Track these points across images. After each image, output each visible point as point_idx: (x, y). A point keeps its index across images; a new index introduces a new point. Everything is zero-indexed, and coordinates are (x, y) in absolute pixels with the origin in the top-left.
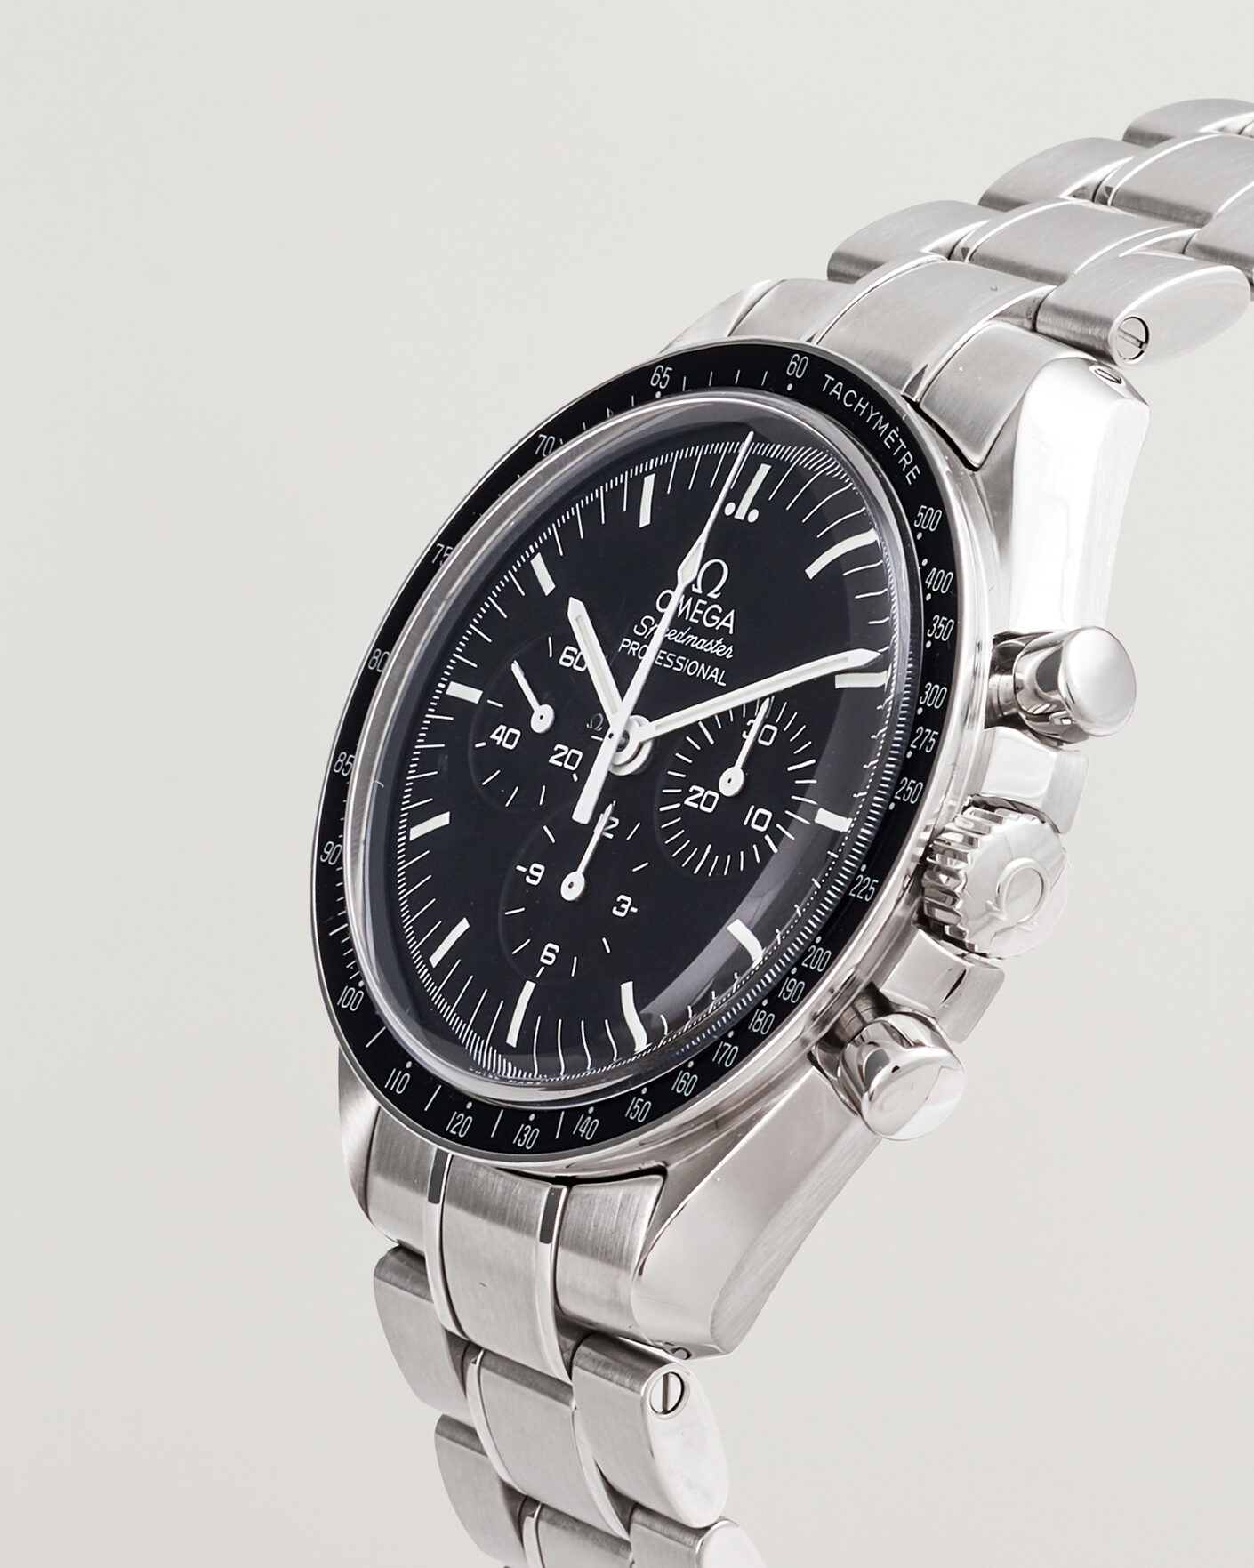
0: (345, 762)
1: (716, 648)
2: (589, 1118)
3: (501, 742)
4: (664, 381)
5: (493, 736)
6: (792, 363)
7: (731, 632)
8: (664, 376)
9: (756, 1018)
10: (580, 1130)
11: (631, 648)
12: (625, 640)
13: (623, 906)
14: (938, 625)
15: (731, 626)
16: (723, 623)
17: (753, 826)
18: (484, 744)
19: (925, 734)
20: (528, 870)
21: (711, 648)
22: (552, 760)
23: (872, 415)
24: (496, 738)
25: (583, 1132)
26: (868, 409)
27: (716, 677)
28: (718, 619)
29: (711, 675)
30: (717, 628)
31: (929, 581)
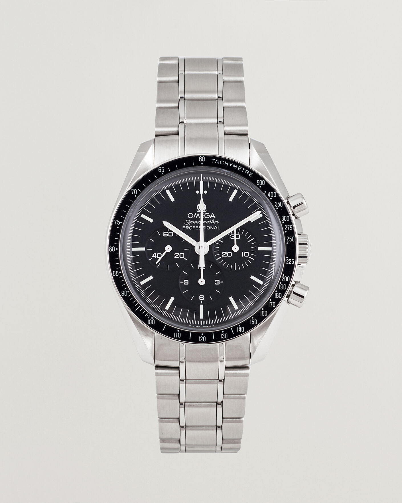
0: (116, 273)
1: (213, 222)
2: (240, 327)
3: (157, 257)
4: (163, 170)
5: (153, 256)
6: (200, 159)
7: (215, 218)
8: (162, 169)
9: (276, 295)
10: (239, 330)
11: (186, 228)
12: (183, 227)
13: (217, 282)
14: (277, 204)
15: (214, 216)
16: (211, 216)
17: (245, 256)
18: (151, 259)
19: (288, 227)
20: (183, 282)
21: (211, 222)
22: (175, 257)
23: (231, 165)
24: (154, 256)
25: (240, 331)
26: (229, 164)
27: (216, 228)
28: (209, 216)
29: (215, 228)
30: (210, 218)
31: (269, 195)
